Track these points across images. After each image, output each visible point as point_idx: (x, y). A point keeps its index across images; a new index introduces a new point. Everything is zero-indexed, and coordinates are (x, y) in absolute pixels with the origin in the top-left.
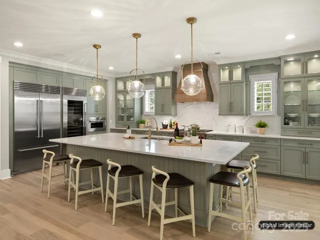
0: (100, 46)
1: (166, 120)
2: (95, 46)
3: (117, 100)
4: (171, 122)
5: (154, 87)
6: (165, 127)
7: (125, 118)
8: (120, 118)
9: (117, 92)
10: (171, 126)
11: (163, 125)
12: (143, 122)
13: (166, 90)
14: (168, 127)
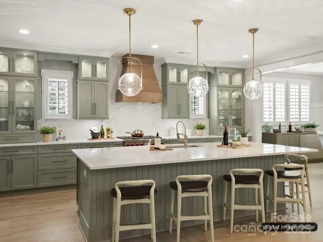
4: (102, 129)
10: (103, 134)
11: (93, 133)
13: (98, 83)
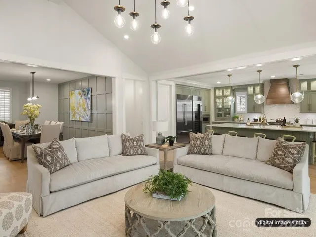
0: (231, 75)
1: (257, 116)
2: (229, 75)
3: (215, 102)
4: (260, 118)
5: (246, 94)
6: (256, 120)
7: (223, 115)
8: (218, 115)
9: (216, 97)
10: (260, 120)
11: (254, 119)
12: (238, 118)
14: (258, 121)
